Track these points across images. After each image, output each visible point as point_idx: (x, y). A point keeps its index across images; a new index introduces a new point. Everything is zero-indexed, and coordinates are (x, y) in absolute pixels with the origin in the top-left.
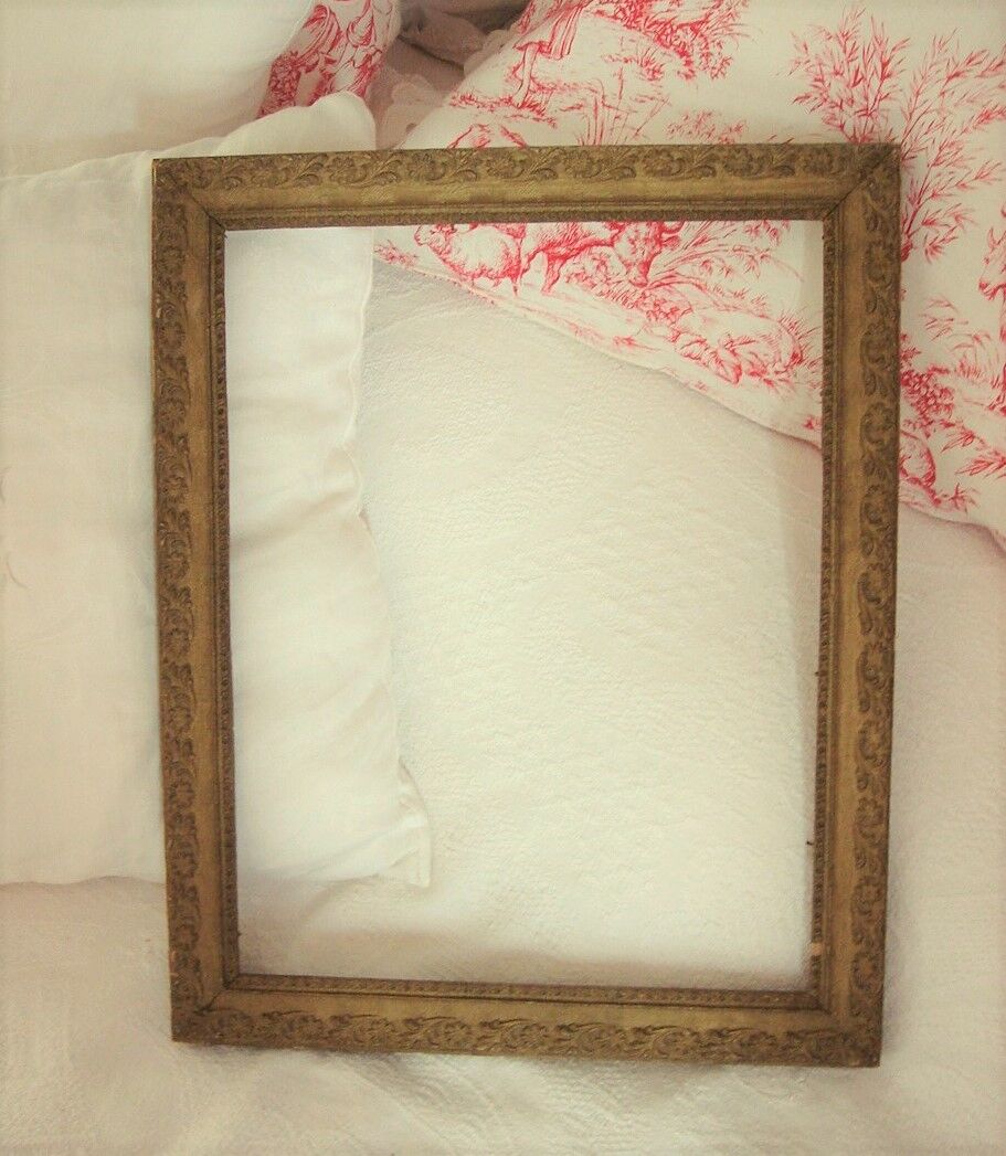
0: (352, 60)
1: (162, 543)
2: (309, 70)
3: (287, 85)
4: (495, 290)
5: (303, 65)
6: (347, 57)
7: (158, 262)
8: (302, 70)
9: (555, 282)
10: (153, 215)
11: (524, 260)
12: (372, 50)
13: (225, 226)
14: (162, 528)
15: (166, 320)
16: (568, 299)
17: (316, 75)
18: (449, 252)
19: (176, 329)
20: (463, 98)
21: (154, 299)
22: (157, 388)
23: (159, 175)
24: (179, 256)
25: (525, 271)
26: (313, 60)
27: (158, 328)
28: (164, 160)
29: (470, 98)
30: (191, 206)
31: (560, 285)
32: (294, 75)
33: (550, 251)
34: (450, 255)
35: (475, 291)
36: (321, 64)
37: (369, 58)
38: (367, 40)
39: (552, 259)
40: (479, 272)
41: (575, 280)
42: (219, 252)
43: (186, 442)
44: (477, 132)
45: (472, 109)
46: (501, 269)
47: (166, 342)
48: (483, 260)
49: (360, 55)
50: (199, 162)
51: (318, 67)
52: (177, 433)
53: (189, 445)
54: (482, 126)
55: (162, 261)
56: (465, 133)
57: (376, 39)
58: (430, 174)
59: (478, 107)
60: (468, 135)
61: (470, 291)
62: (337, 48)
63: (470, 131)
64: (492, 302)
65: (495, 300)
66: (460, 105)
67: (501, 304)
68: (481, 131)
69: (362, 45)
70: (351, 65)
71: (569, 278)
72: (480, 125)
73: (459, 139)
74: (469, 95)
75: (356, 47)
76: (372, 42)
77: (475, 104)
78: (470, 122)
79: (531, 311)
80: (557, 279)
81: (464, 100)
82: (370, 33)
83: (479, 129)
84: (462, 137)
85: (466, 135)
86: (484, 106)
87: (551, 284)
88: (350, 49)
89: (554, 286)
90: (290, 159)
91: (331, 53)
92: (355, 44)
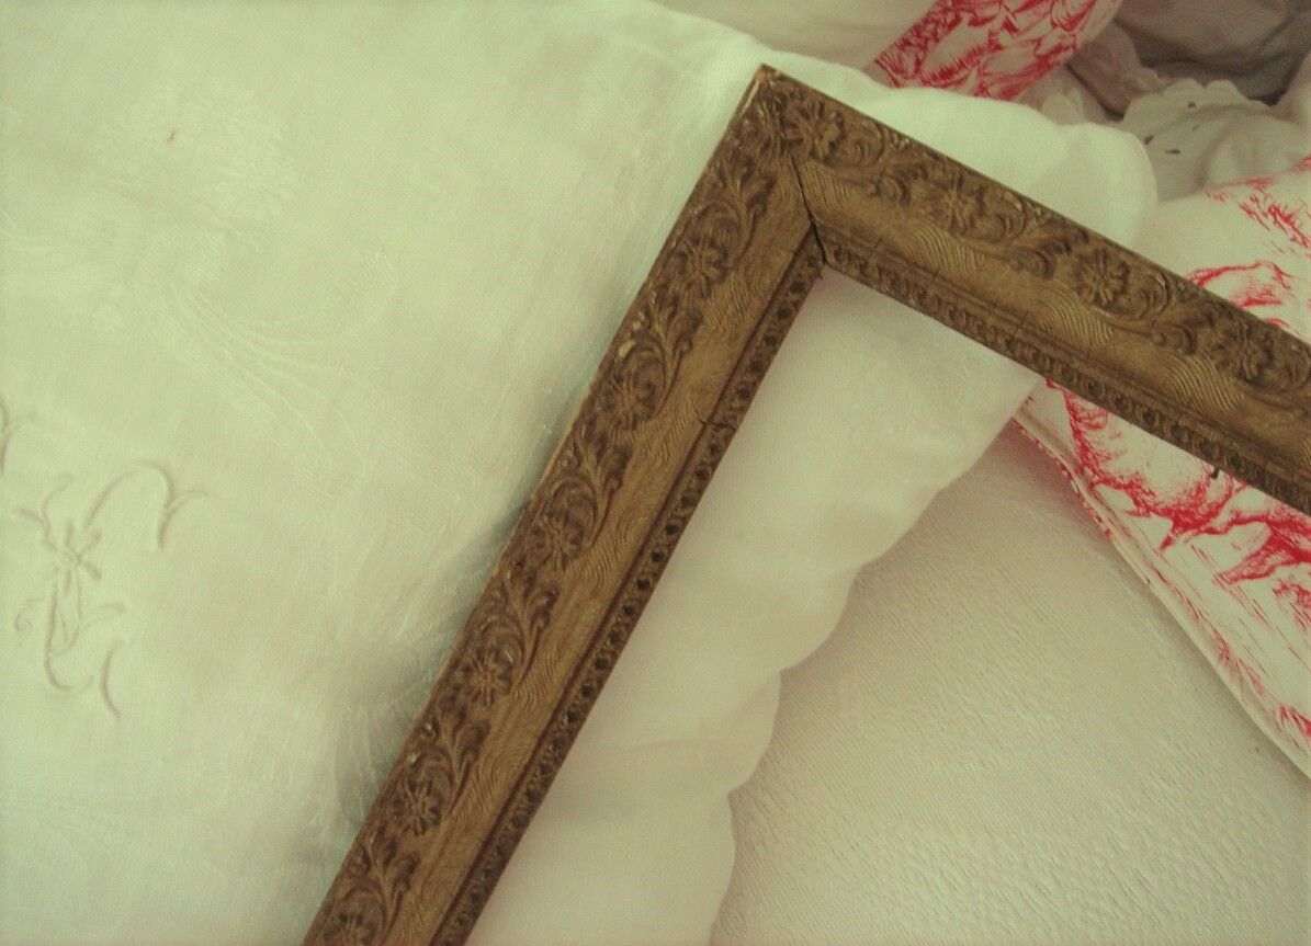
0: (1038, 42)
1: (413, 759)
2: (975, 23)
3: (931, 27)
4: (1127, 521)
5: (971, 11)
6: (1034, 34)
7: (676, 253)
8: (966, 17)
9: (1252, 577)
10: (711, 164)
11: (1224, 517)
12: (1069, 41)
13: (831, 259)
14: (424, 730)
15: (633, 366)
16: (1259, 614)
17: (980, 35)
18: (1097, 427)
19: (642, 394)
20: (1274, 211)
21: (630, 317)
22: (550, 481)
23: (757, 99)
24: (717, 264)
25: (1212, 531)
26: (988, 12)
27: (611, 374)
28: (783, 78)
29: (1287, 219)
30: (785, 183)
31: (1260, 590)
32: (950, 17)
33: (1283, 532)
34: (1091, 432)
35: (1089, 500)
36: (997, 24)
37: (1058, 49)
38: (1072, 23)
39: (1275, 543)
40: (1126, 481)
41: (1293, 596)
42: (795, 297)
43: (550, 605)
44: (1264, 276)
45: (1281, 237)
46: (1169, 503)
47: (609, 407)
48: (1147, 474)
49: (1052, 40)
50: (845, 117)
51: (988, 26)
52: (545, 577)
53: (553, 612)
54: (1279, 273)
55: (683, 256)
56: (1239, 268)
57: (1082, 29)
58: (1251, 369)
59: (1293, 240)
60: (1241, 273)
61: (1079, 495)
62: (1031, 12)
63: (1253, 267)
64: (1108, 532)
65: (1113, 530)
66: (1261, 217)
67: (1122, 545)
68: (1274, 278)
69: (1063, 27)
70: (1032, 47)
71: (1284, 587)
72: (1277, 269)
73: (1227, 269)
74: (1287, 212)
75: (1054, 25)
76: (1076, 30)
77: (1291, 233)
78: (1264, 254)
79: (1165, 581)
80: (1261, 576)
81: (1274, 215)
82: (1081, 16)
83: (1272, 273)
84: (1234, 269)
85: (1236, 272)
86: (1305, 244)
87: (1244, 577)
88: (1045, 24)
89: (1247, 581)
90: (1019, 206)
91: (1018, 15)
92: (1056, 21)
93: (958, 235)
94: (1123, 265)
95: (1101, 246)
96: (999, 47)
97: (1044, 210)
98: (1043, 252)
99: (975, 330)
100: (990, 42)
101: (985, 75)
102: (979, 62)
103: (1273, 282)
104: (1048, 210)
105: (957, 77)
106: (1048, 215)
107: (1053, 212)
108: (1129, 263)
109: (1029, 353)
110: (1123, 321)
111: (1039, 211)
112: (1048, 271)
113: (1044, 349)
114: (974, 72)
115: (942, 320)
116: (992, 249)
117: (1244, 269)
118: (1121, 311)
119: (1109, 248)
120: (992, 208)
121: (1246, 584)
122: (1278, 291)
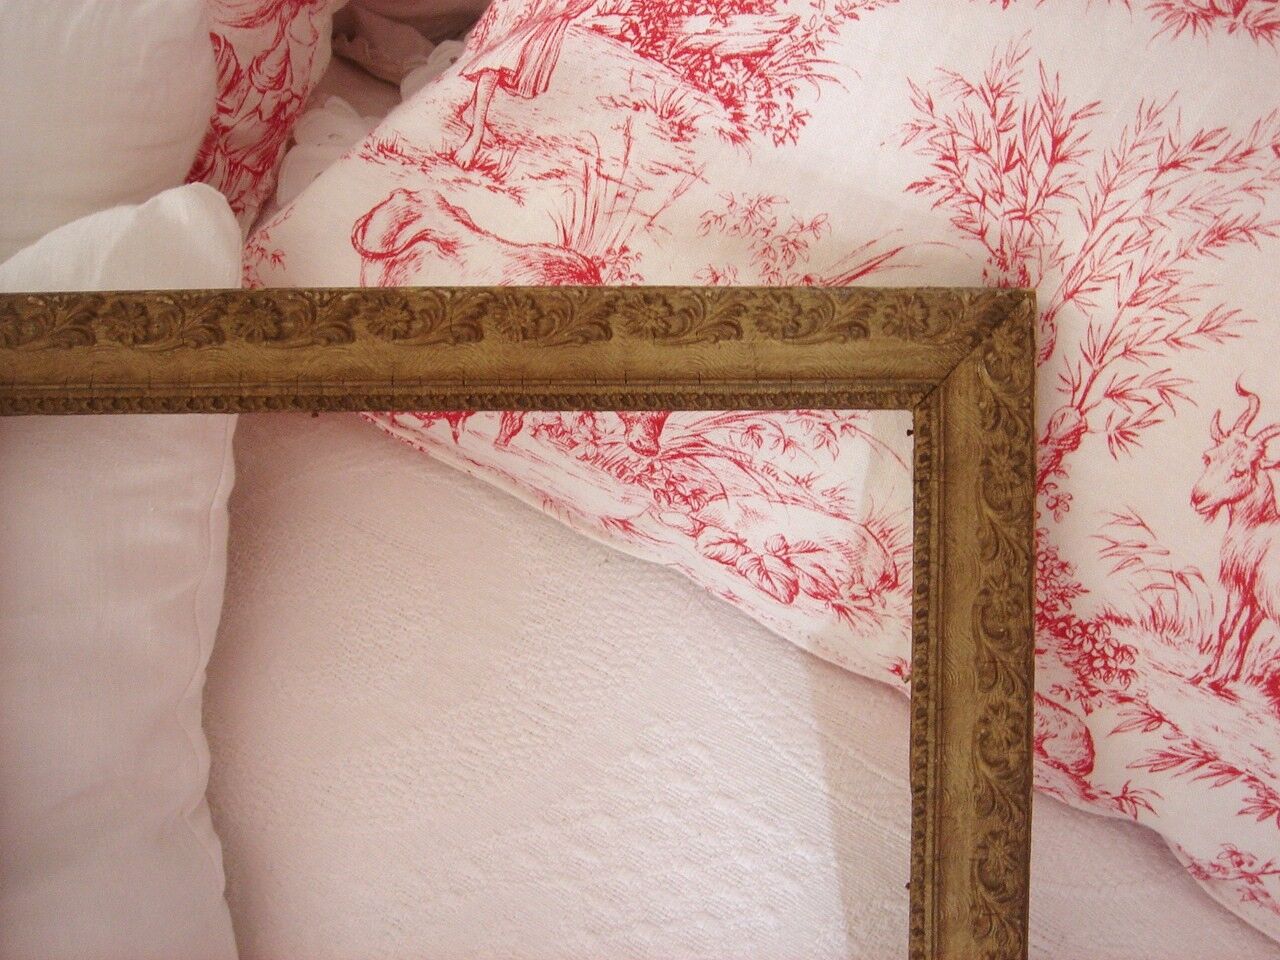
0: (258, 110)
4: (425, 433)
6: (249, 106)
9: (514, 433)
12: (287, 95)
16: (535, 459)
20: (381, 149)
25: (470, 414)
29: (391, 150)
31: (523, 439)
35: (397, 432)
37: (282, 105)
38: (279, 81)
41: (545, 433)
44: (400, 201)
45: (394, 166)
49: (270, 102)
54: (409, 193)
56: (381, 204)
57: (292, 81)
58: (272, 330)
59: (403, 164)
60: (385, 207)
61: (388, 431)
62: (234, 92)
63: (391, 198)
64: (421, 449)
65: (425, 446)
66: (376, 158)
67: (434, 452)
68: (408, 200)
69: (271, 89)
70: (257, 117)
71: (536, 431)
72: (405, 191)
73: (374, 210)
74: (390, 145)
75: (263, 92)
76: (287, 85)
77: (400, 159)
78: (394, 186)
79: (479, 465)
80: (519, 430)
81: (382, 152)
82: (284, 72)
83: (404, 196)
84: (378, 207)
85: (382, 208)
86: (412, 162)
87: (511, 436)
88: (254, 94)
89: (513, 438)
90: (41, 303)
91: (225, 99)
92: (261, 88)
93: (14, 346)
94: (138, 305)
95: (116, 299)
96: (226, 129)
97: (61, 295)
98: (77, 326)
99: (62, 408)
100: (216, 128)
101: (230, 154)
102: (218, 146)
103: (408, 203)
104: (64, 294)
105: (208, 165)
106: (66, 298)
107: (69, 294)
108: (141, 300)
109: (108, 403)
110: (161, 344)
111: (56, 299)
112: (90, 339)
113: (119, 395)
114: (219, 156)
115: (37, 413)
116: (42, 343)
117: (385, 203)
118: (157, 338)
119: (123, 297)
120: (26, 314)
121: (514, 440)
122: (415, 208)
